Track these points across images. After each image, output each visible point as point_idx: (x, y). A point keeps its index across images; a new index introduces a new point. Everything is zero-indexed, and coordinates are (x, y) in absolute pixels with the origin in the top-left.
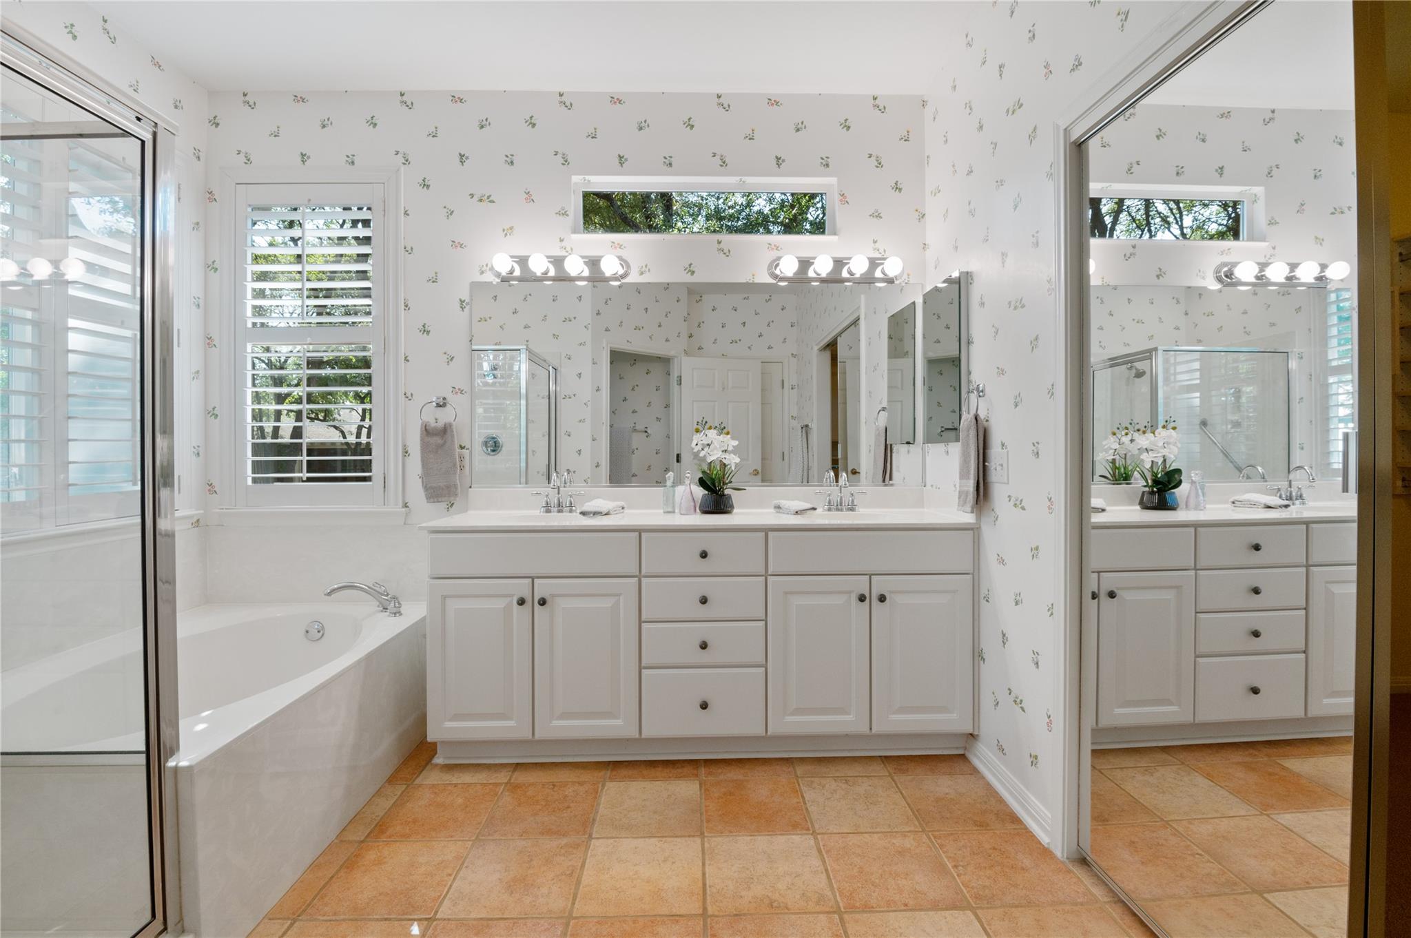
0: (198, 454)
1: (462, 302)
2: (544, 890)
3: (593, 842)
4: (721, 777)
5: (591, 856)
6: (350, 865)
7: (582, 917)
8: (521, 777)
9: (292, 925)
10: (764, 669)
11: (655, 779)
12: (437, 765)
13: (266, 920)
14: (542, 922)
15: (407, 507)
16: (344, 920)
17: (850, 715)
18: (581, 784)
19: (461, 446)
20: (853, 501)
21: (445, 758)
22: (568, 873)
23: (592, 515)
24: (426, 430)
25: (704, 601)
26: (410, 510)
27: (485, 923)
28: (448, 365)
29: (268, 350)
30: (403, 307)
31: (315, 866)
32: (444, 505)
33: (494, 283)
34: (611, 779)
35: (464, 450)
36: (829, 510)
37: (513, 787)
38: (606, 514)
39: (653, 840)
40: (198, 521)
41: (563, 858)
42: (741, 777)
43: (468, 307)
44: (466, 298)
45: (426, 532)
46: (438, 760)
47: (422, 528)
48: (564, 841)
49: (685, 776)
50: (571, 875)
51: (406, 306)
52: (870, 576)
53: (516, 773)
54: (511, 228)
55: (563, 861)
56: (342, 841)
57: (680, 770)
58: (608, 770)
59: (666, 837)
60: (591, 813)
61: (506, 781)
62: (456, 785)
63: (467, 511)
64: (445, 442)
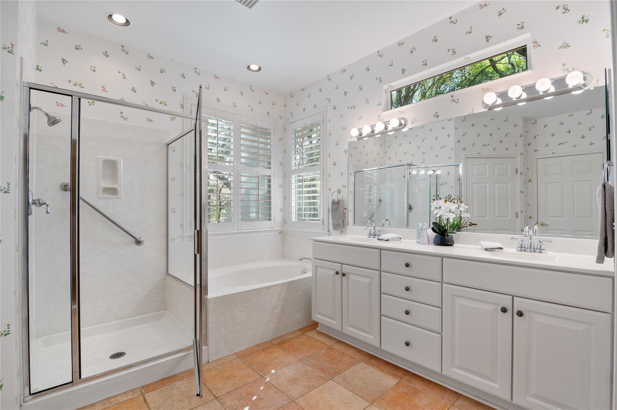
0: (282, 211)
1: (345, 151)
2: (297, 387)
3: (331, 381)
4: (412, 385)
5: (324, 385)
6: (264, 350)
7: (297, 403)
8: (337, 346)
9: (237, 358)
10: (440, 335)
11: (381, 370)
12: (317, 330)
13: (234, 354)
14: (285, 396)
15: (329, 231)
16: (246, 364)
17: (497, 384)
18: (352, 358)
19: (345, 208)
20: (541, 246)
21: (320, 328)
22: (310, 386)
23: (381, 240)
24: (333, 202)
25: (407, 289)
26: (330, 233)
27: (272, 386)
28: (341, 176)
29: (299, 176)
30: (328, 156)
31: (258, 345)
32: (339, 232)
33: (355, 141)
34: (365, 362)
35: (346, 210)
36: (521, 250)
37: (330, 348)
38: (387, 240)
39: (351, 393)
40: (281, 232)
41: (315, 380)
42: (421, 390)
43: (347, 153)
44: (347, 149)
45: (313, 241)
46: (318, 329)
47: (311, 239)
48: (322, 375)
49: (396, 376)
50: (310, 387)
51: (329, 156)
52: (513, 297)
53: (336, 344)
54: (361, 117)
55: (314, 381)
56: (271, 342)
57: (396, 372)
58: (368, 358)
59: (357, 395)
60: (342, 370)
61: (330, 345)
62: (315, 339)
63: (345, 235)
64: (339, 207)
